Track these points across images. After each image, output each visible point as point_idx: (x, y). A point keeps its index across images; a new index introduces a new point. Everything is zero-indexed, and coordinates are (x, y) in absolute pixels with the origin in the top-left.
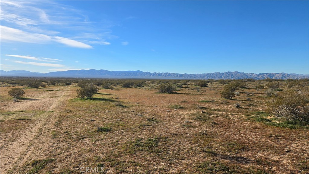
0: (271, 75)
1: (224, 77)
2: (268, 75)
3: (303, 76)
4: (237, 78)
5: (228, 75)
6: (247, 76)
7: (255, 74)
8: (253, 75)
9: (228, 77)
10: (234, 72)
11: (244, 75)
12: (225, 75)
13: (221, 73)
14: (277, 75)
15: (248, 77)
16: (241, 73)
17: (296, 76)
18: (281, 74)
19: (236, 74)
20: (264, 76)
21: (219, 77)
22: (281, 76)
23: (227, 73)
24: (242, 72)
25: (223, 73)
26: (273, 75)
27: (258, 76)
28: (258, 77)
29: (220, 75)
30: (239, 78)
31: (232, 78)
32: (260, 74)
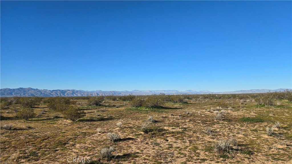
0: (64, 92)
1: (15, 94)
2: (61, 92)
3: (88, 93)
4: (30, 94)
5: (20, 91)
6: (40, 92)
7: (49, 90)
8: (47, 92)
9: (19, 93)
10: (27, 89)
11: (38, 91)
12: (15, 92)
13: (11, 89)
14: (68, 91)
15: (42, 93)
16: (34, 90)
17: (82, 92)
18: (72, 90)
19: (29, 91)
20: (57, 92)
21: (8, 93)
22: (71, 92)
23: (18, 89)
24: (36, 88)
25: (14, 90)
26: (65, 91)
27: (52, 92)
28: (52, 94)
29: (10, 92)
30: (32, 94)
31: (24, 94)
32: (54, 90)
